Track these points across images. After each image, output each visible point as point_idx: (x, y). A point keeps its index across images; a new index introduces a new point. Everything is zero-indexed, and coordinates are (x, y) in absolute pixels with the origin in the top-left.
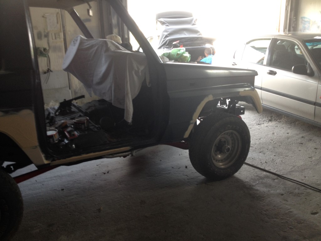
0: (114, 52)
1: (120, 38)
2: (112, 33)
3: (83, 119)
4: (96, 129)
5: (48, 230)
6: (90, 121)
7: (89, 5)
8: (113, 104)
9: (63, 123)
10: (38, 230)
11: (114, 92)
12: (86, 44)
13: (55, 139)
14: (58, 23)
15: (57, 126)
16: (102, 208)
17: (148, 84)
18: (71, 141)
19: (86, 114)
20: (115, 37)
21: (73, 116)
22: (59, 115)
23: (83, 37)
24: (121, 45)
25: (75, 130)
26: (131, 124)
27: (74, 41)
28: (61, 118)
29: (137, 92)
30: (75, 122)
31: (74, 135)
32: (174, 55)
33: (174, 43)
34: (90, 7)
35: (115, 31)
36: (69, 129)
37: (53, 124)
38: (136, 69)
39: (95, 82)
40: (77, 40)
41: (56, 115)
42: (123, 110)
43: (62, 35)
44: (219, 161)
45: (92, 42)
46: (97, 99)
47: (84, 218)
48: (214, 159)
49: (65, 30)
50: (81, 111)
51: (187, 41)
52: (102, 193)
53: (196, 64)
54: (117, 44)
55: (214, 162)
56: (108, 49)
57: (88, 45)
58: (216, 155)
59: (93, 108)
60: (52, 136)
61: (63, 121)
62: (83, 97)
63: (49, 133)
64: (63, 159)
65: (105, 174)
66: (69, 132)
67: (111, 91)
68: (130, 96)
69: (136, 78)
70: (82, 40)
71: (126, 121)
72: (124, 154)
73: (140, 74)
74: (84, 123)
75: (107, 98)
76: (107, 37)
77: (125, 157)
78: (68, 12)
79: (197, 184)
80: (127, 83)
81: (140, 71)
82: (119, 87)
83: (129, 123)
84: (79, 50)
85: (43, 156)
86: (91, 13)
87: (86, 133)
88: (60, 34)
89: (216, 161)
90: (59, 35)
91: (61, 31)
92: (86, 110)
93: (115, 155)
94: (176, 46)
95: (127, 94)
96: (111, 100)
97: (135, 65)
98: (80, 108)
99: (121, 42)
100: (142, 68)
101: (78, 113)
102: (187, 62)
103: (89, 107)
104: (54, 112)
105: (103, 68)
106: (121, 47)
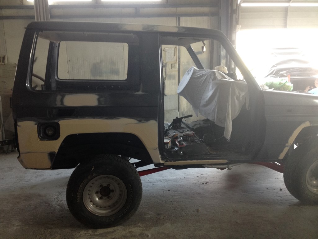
0: (220, 80)
1: (226, 68)
2: (219, 64)
3: (191, 133)
4: (200, 142)
5: (157, 217)
6: (195, 135)
7: (204, 43)
8: (215, 123)
9: (175, 135)
10: (149, 216)
11: (217, 113)
12: (198, 74)
13: (169, 146)
14: (175, 55)
15: (170, 136)
16: (199, 210)
17: (247, 108)
18: (180, 149)
19: (192, 130)
20: (222, 68)
21: (182, 130)
22: (171, 129)
23: (196, 68)
24: (227, 74)
25: (184, 141)
26: (230, 141)
27: (188, 72)
28: (173, 131)
29: (237, 113)
30: (184, 135)
31: (182, 144)
32: (277, 84)
33: (280, 73)
34: (204, 45)
35: (223, 62)
36: (179, 140)
37: (167, 136)
38: (238, 95)
39: (201, 104)
40: (190, 71)
41: (169, 129)
42: (224, 128)
43: (177, 65)
44: (314, 187)
45: (203, 72)
46: (203, 119)
47: (185, 214)
48: (309, 184)
49: (180, 62)
50: (188, 127)
51: (296, 71)
52: (201, 198)
53: (298, 93)
54: (223, 74)
55: (309, 186)
56: (215, 78)
57: (199, 74)
58: (312, 181)
59: (199, 126)
60: (167, 143)
61: (175, 133)
62: (191, 116)
63: (165, 141)
64: (173, 161)
65: (203, 184)
66: (179, 142)
67: (215, 112)
68: (230, 117)
69: (236, 101)
70: (195, 70)
71: (225, 138)
72: (222, 166)
73: (241, 99)
74: (190, 136)
75: (211, 118)
76: (216, 68)
77: (222, 169)
78: (186, 48)
79: (289, 206)
80: (229, 105)
81: (241, 96)
82: (222, 109)
83: (228, 139)
84: (191, 78)
85: (160, 156)
86: (205, 50)
87: (192, 144)
88: (176, 64)
89: (311, 186)
90: (175, 66)
91: (176, 63)
92: (193, 126)
93: (214, 166)
94: (282, 76)
95: (228, 115)
96: (214, 119)
97: (237, 91)
98: (188, 125)
99: (227, 72)
100: (243, 94)
101: (186, 128)
102: (289, 91)
103: (195, 125)
104: (168, 127)
105: (210, 93)
106: (226, 76)
